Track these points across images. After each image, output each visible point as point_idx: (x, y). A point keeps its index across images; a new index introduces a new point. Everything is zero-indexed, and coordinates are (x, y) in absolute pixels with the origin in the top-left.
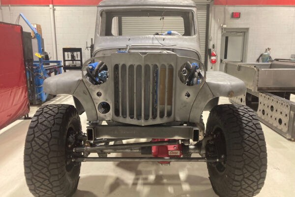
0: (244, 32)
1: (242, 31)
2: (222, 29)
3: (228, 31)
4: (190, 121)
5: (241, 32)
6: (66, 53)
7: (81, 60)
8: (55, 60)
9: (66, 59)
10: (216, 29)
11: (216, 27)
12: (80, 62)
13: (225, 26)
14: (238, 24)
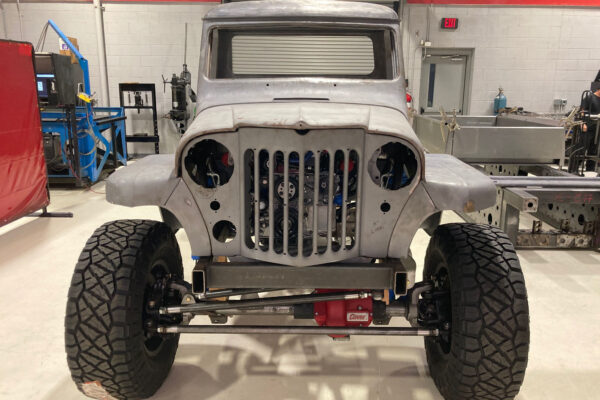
0: (466, 56)
1: (461, 53)
2: (423, 49)
3: (434, 52)
4: (390, 255)
5: (460, 56)
6: (126, 94)
7: (154, 107)
8: (105, 106)
9: (126, 104)
10: (412, 49)
11: (412, 46)
12: (151, 110)
13: (428, 44)
14: (454, 40)
